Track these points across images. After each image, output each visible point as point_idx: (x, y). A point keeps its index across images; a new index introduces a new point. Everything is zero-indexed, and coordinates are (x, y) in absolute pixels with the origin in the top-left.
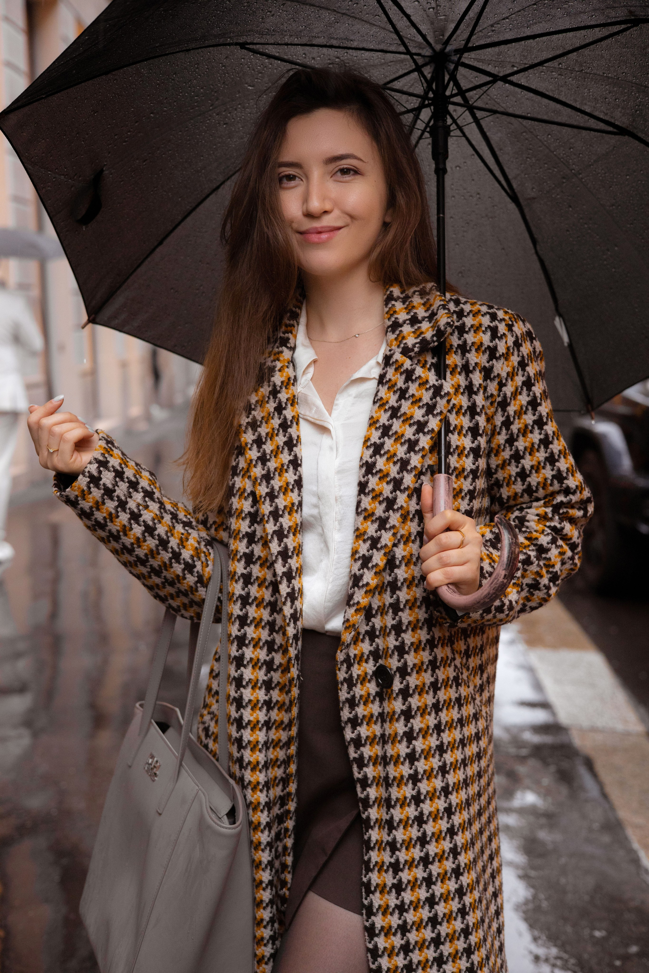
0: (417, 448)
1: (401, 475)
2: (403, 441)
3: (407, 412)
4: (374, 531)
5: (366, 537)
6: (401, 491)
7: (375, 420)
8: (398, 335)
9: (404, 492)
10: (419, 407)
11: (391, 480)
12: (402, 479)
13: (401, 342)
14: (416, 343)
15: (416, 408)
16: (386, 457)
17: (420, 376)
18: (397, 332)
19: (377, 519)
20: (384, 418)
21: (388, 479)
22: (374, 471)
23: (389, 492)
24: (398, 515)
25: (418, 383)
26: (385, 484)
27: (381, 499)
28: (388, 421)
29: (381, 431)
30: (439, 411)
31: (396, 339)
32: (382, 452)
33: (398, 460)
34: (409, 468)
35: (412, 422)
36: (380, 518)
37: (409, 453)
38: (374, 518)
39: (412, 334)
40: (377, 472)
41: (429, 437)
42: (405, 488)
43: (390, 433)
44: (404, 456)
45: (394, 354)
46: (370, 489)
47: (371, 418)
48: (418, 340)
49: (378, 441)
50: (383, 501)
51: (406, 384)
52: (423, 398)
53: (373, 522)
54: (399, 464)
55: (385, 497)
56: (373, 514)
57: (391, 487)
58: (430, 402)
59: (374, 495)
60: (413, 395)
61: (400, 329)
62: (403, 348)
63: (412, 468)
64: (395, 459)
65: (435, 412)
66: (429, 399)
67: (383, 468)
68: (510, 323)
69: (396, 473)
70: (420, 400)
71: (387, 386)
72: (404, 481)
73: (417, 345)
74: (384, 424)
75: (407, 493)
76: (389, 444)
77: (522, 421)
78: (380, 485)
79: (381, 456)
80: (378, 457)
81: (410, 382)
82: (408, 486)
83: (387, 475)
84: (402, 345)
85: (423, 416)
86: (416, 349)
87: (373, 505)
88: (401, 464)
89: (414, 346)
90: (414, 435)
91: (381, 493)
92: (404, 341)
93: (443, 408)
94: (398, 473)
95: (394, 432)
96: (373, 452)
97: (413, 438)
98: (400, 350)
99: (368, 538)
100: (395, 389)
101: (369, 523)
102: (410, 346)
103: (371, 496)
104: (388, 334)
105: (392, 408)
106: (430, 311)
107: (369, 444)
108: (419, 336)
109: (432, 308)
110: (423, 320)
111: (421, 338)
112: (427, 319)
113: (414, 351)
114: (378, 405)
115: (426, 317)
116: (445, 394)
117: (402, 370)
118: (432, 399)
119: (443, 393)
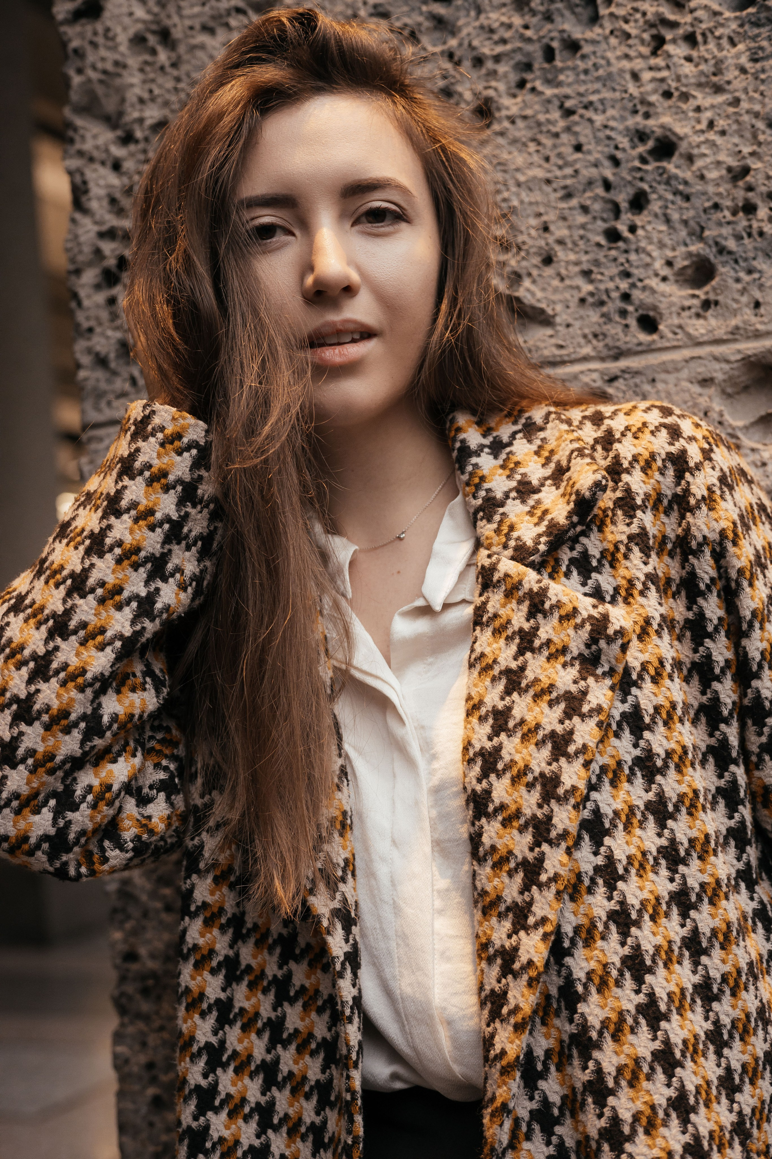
0: (571, 749)
2: (539, 737)
3: (541, 677)
6: (550, 842)
7: (476, 701)
8: (501, 523)
9: (558, 845)
10: (565, 665)
11: (527, 823)
12: (549, 818)
13: (508, 536)
14: (540, 536)
15: (559, 666)
16: (508, 775)
17: (559, 602)
18: (497, 518)
19: (508, 909)
20: (493, 696)
22: (490, 809)
24: (550, 894)
25: (556, 616)
26: (515, 832)
28: (502, 699)
30: (606, 668)
31: (497, 532)
32: (500, 766)
33: (535, 779)
34: (561, 791)
37: (557, 760)
39: (527, 518)
41: (593, 722)
42: (558, 836)
43: (511, 724)
45: (498, 562)
47: (469, 698)
48: (542, 528)
50: (516, 870)
51: (532, 621)
52: (571, 645)
55: (519, 859)
58: (586, 652)
59: (497, 859)
60: (549, 642)
61: (501, 510)
62: (516, 549)
63: (566, 792)
64: (530, 777)
66: (583, 647)
67: (507, 800)
71: (491, 629)
75: (563, 845)
76: (510, 748)
78: (507, 837)
79: (499, 774)
80: (493, 777)
81: (539, 617)
82: (565, 831)
83: (518, 813)
84: (512, 543)
85: (575, 682)
86: (542, 548)
88: (544, 786)
89: (536, 541)
92: (515, 534)
95: (518, 720)
96: (482, 768)
97: (559, 729)
98: (510, 552)
100: (509, 632)
101: (494, 920)
102: (528, 541)
104: (480, 524)
105: (508, 672)
106: (553, 465)
107: (471, 753)
108: (541, 519)
109: (555, 458)
110: (543, 485)
111: (546, 523)
112: (549, 482)
113: (538, 550)
114: (478, 667)
115: (546, 479)
116: (617, 633)
117: (521, 593)
118: (588, 646)
119: (611, 632)
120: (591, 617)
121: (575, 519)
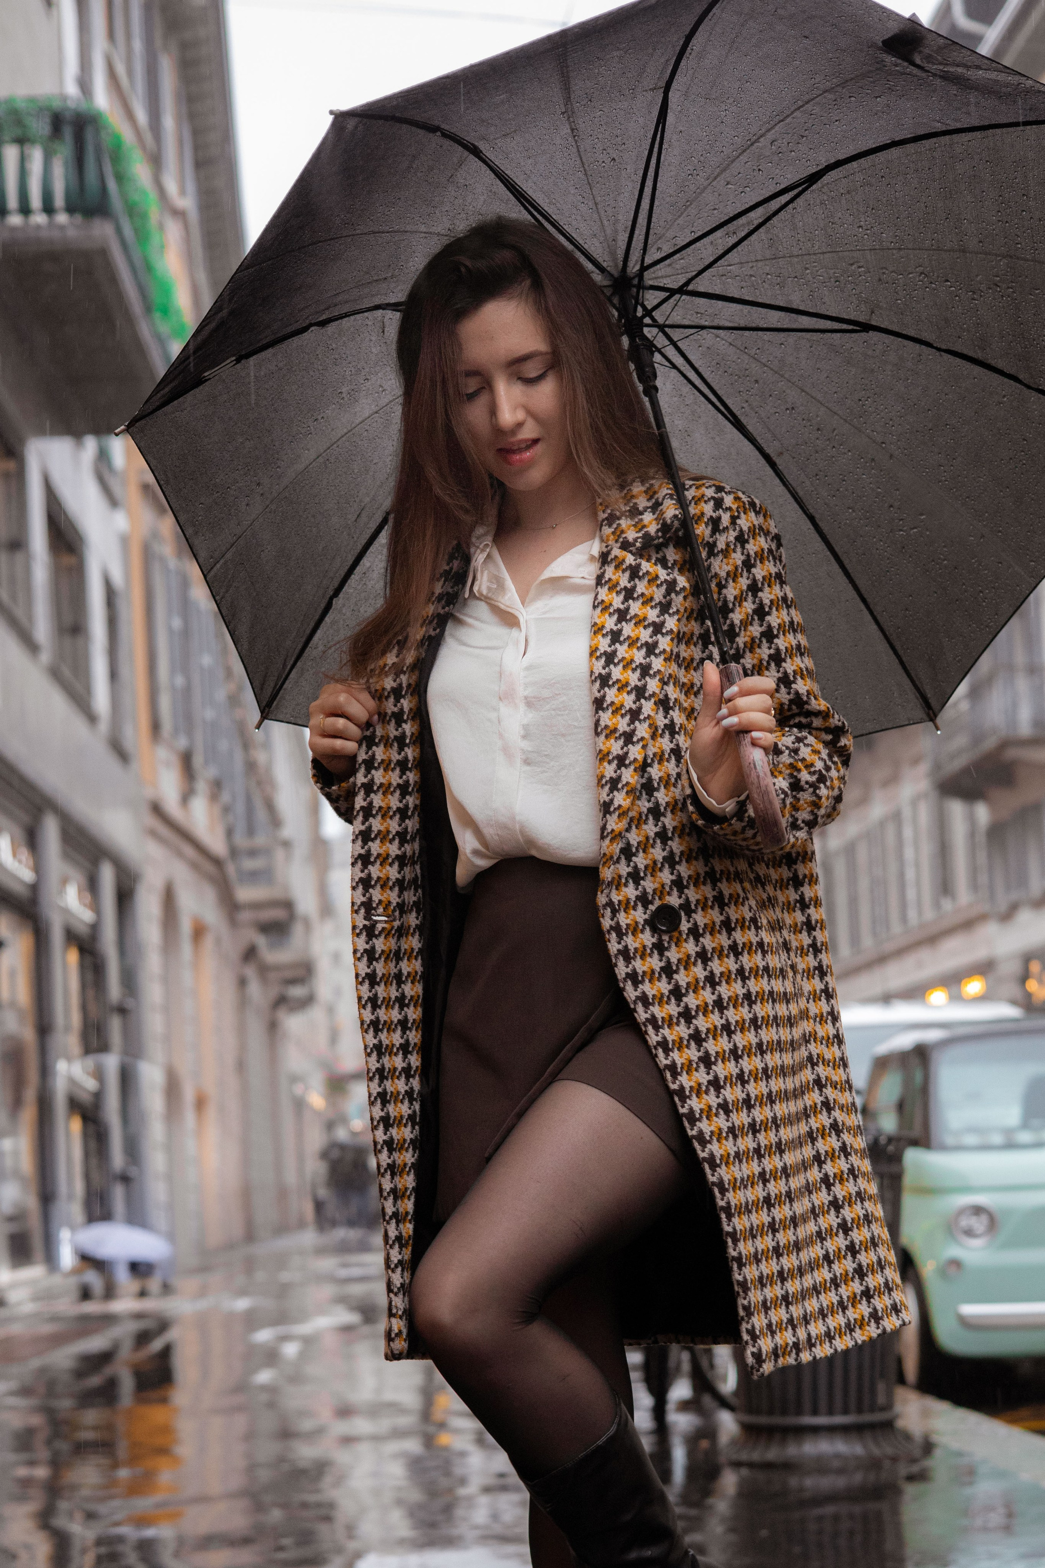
0: (657, 651)
1: (643, 682)
2: (639, 645)
3: (638, 614)
5: (611, 757)
6: (645, 700)
7: (600, 625)
8: (616, 529)
10: (652, 607)
11: (632, 689)
13: (619, 536)
14: (638, 538)
15: (649, 608)
16: (621, 665)
17: (647, 572)
18: (615, 526)
20: (610, 623)
21: (629, 689)
22: (610, 683)
23: (631, 703)
25: (646, 580)
26: (625, 694)
27: (623, 712)
28: (616, 625)
29: (609, 637)
30: (675, 609)
31: (613, 533)
32: (616, 661)
33: (637, 666)
35: (646, 623)
36: (625, 733)
37: (649, 657)
38: (617, 735)
39: (632, 528)
40: (614, 683)
41: (669, 638)
43: (622, 639)
44: (644, 661)
45: (611, 549)
46: (609, 702)
47: (595, 624)
48: (640, 535)
49: (609, 650)
51: (632, 583)
52: (656, 596)
54: (639, 671)
55: (627, 709)
57: (633, 697)
58: (663, 601)
59: (614, 709)
60: (643, 595)
61: (618, 522)
62: (622, 543)
64: (634, 666)
65: (671, 611)
66: (662, 598)
67: (621, 678)
68: (736, 514)
69: (637, 680)
70: (652, 599)
71: (607, 587)
72: (648, 688)
73: (639, 540)
74: (611, 630)
76: (622, 651)
77: (748, 633)
78: (621, 697)
79: (615, 665)
80: (611, 666)
81: (637, 580)
83: (627, 684)
84: (621, 540)
85: (658, 617)
86: (638, 545)
88: (642, 669)
89: (636, 540)
90: (651, 637)
92: (624, 536)
93: (679, 606)
94: (640, 680)
95: (626, 637)
96: (605, 662)
97: (650, 640)
98: (619, 545)
99: (614, 758)
102: (631, 540)
104: (604, 528)
105: (618, 611)
106: (654, 501)
107: (598, 653)
108: (641, 529)
109: (656, 496)
110: (645, 511)
111: (643, 532)
112: (649, 510)
113: (635, 545)
114: (600, 609)
115: (648, 507)
116: (681, 589)
117: (624, 567)
118: (665, 597)
119: (678, 589)
120: (666, 580)
121: (660, 534)
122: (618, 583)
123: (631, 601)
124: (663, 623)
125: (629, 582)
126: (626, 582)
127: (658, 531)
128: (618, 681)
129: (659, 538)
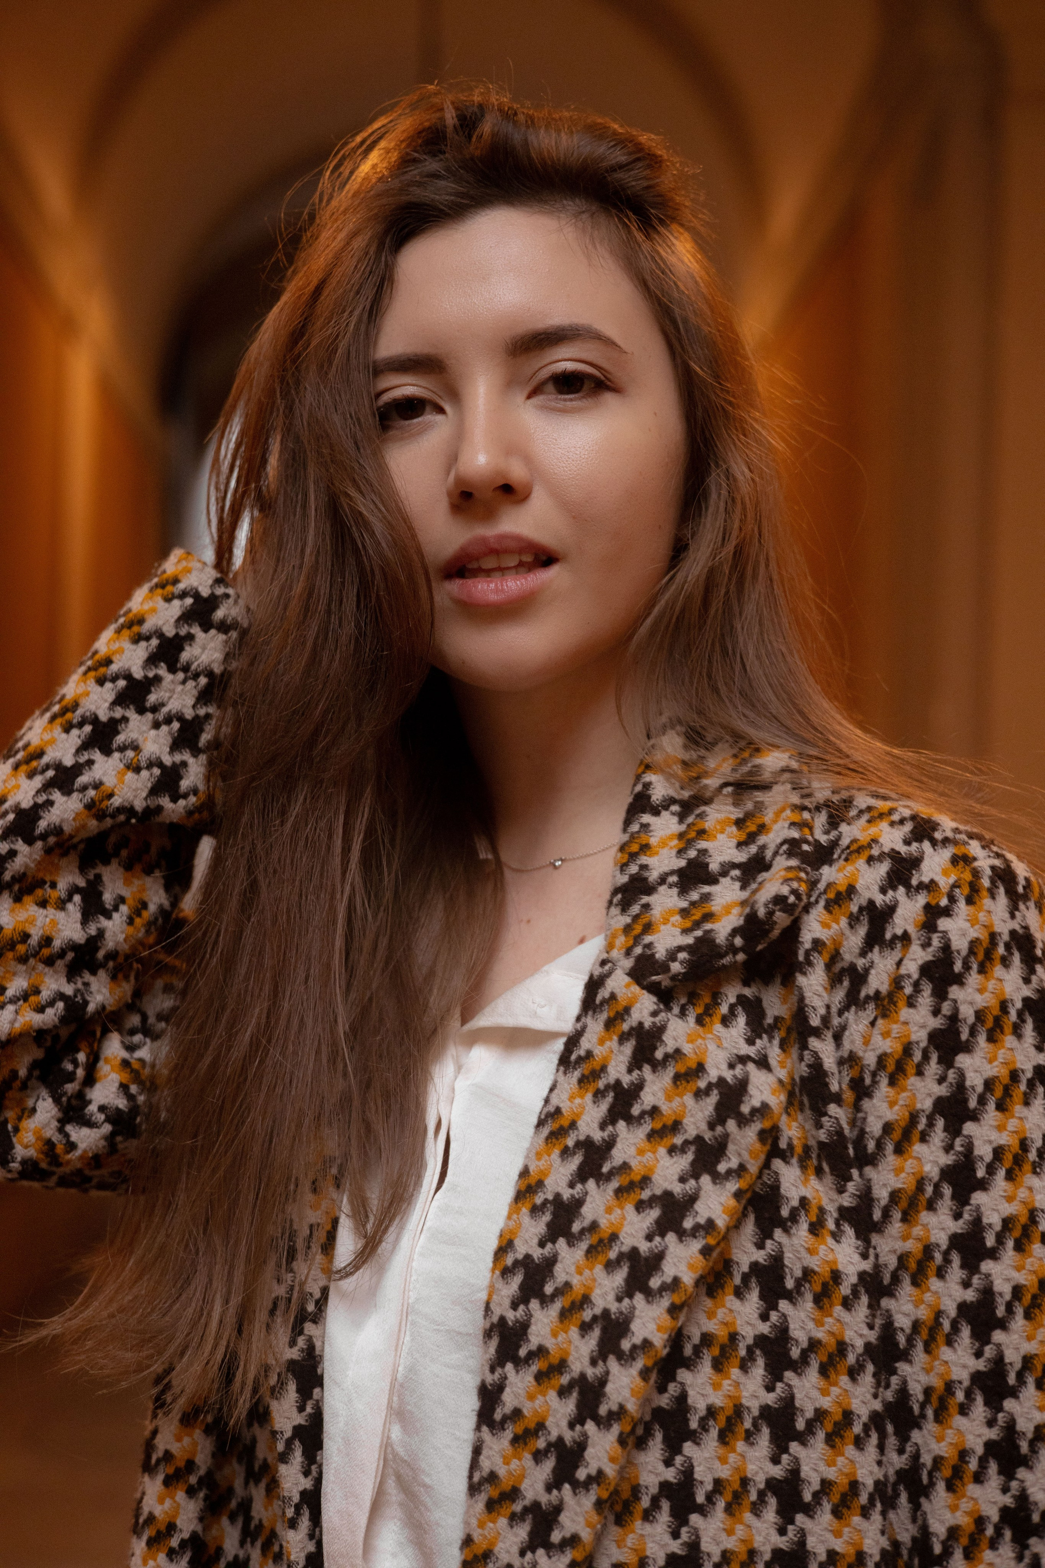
0: (655, 1283)
1: (600, 1369)
2: (613, 1255)
3: (634, 1163)
4: (515, 1550)
6: (599, 1421)
7: (532, 1181)
8: (637, 917)
9: (607, 1426)
10: (672, 1150)
14: (680, 949)
15: (662, 1151)
16: (558, 1305)
17: (678, 1051)
18: (636, 908)
19: (526, 1510)
21: (565, 1380)
22: (522, 1352)
24: (588, 1500)
25: (670, 1072)
26: (552, 1395)
27: (540, 1444)
28: (572, 1185)
29: (547, 1217)
31: (627, 929)
32: (549, 1289)
33: (595, 1318)
34: (626, 1345)
35: (645, 1195)
37: (631, 1296)
39: (677, 918)
41: (696, 1245)
42: (611, 1413)
43: (576, 1227)
44: (614, 1307)
45: (609, 974)
46: (508, 1409)
47: (525, 1173)
48: (689, 940)
49: (537, 1253)
51: (636, 1073)
52: (687, 1121)
53: (514, 1518)
54: (597, 1332)
56: (514, 1494)
58: (708, 1136)
59: (519, 1430)
60: (654, 1111)
61: (646, 899)
62: (639, 959)
63: (634, 1347)
64: (587, 1315)
65: (718, 1168)
66: (704, 1126)
67: (550, 1343)
69: (586, 1361)
70: (676, 1126)
71: (577, 1074)
72: (609, 1388)
73: (682, 956)
74: (558, 1196)
75: (616, 1429)
78: (539, 1401)
79: (545, 1302)
80: (534, 1304)
81: (647, 1069)
82: (622, 1407)
83: (561, 1366)
84: (638, 950)
85: (682, 1180)
86: (675, 968)
87: (515, 1464)
88: (604, 1330)
89: (672, 955)
90: (649, 1238)
91: (541, 1426)
94: (593, 1362)
95: (586, 1223)
96: (522, 1287)
97: (644, 1247)
100: (601, 1084)
101: (503, 1522)
102: (660, 953)
103: (508, 1434)
104: (609, 912)
105: (587, 1145)
106: (753, 849)
107: (509, 1260)
108: (697, 925)
109: (762, 840)
110: (724, 873)
111: (699, 933)
112: (736, 873)
113: (667, 969)
115: (734, 866)
116: (754, 1111)
117: (625, 1027)
118: (712, 1126)
119: (745, 1109)
120: (721, 1081)
121: (738, 941)
122: (603, 1069)
123: (621, 1124)
124: (692, 1199)
125: (630, 1071)
126: (623, 1068)
127: (735, 932)
128: (541, 1351)
129: (735, 951)
